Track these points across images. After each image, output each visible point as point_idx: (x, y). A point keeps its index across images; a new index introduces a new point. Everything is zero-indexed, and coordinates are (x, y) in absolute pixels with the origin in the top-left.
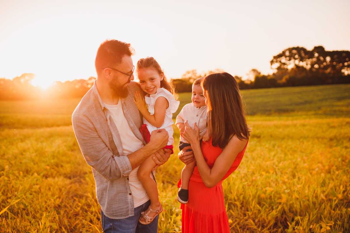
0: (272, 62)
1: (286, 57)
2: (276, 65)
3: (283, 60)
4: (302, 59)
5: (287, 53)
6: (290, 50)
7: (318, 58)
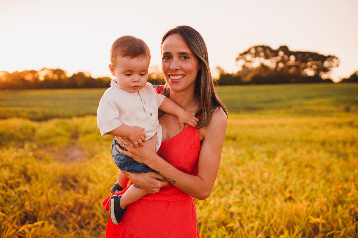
0: (237, 59)
1: (251, 54)
2: (242, 62)
3: (248, 57)
4: (267, 57)
5: (253, 51)
6: (256, 48)
7: (283, 57)
